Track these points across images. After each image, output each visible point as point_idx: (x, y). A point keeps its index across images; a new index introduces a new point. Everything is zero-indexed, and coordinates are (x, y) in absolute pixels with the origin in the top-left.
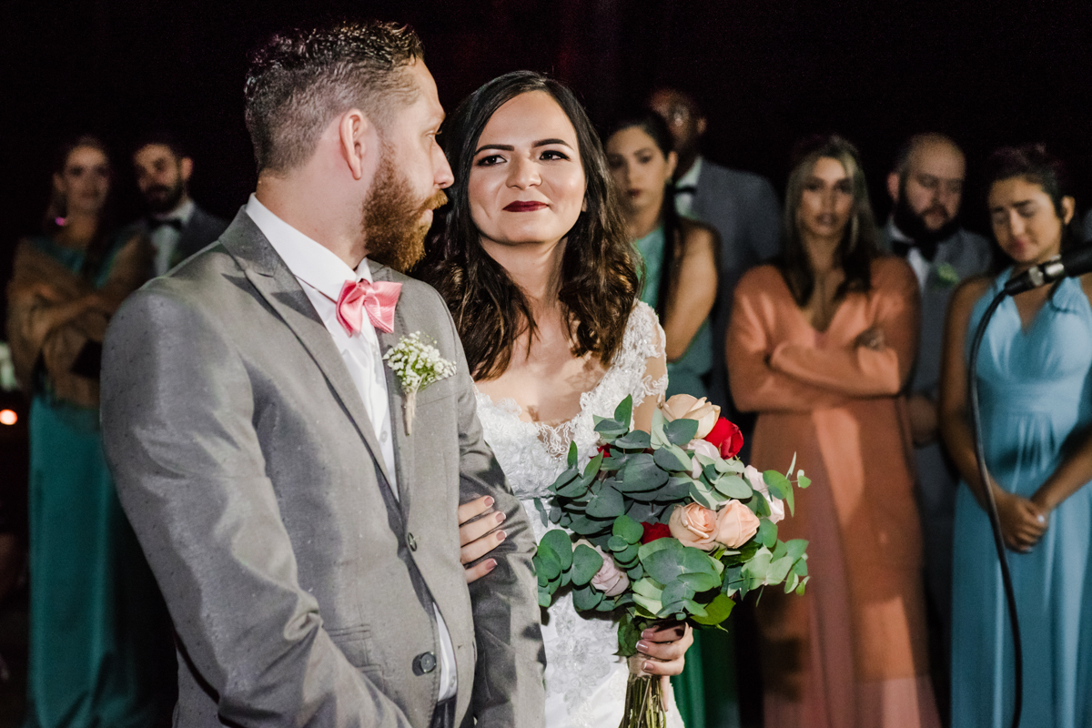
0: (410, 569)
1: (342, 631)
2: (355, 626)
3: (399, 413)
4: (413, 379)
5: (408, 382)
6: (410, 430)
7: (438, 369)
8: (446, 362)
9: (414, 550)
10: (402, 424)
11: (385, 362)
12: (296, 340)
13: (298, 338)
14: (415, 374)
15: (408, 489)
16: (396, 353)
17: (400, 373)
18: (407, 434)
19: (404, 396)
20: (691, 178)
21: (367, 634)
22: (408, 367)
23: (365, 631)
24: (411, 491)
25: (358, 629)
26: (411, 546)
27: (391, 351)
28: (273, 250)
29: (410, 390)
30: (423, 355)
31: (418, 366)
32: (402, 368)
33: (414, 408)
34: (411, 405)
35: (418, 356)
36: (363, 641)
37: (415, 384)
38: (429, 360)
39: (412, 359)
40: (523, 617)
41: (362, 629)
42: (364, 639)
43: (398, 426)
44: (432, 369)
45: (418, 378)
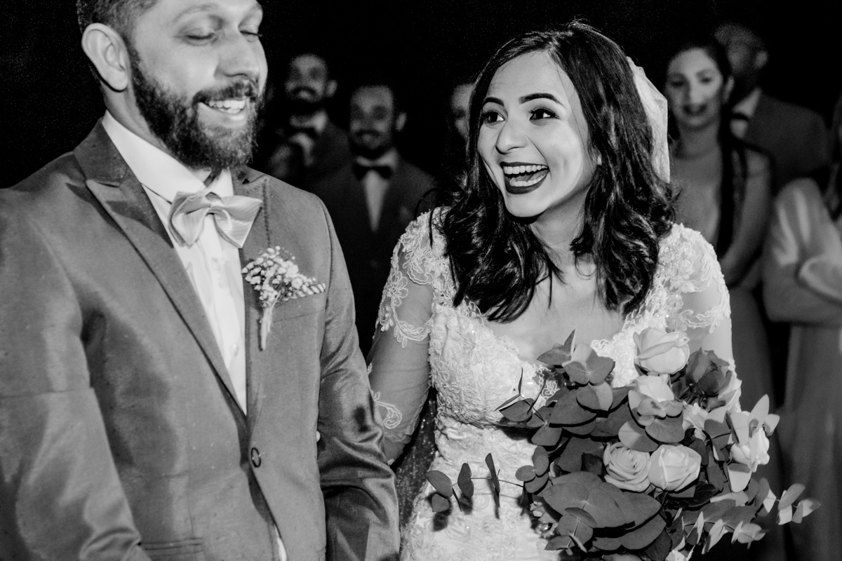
0: (250, 484)
1: (172, 545)
2: (186, 539)
3: (254, 328)
4: (270, 294)
5: (265, 297)
6: (264, 345)
7: (296, 284)
8: (305, 278)
9: (256, 466)
10: (257, 339)
11: (244, 275)
12: (134, 251)
13: (136, 249)
14: (271, 289)
15: (255, 404)
16: (256, 266)
17: (258, 288)
18: (261, 349)
19: (261, 309)
20: (747, 107)
21: (199, 548)
22: (266, 282)
23: (196, 545)
24: (259, 406)
25: (189, 542)
26: (253, 462)
27: (250, 265)
28: (123, 160)
29: (267, 304)
30: (281, 271)
31: (275, 281)
32: (259, 282)
33: (270, 323)
34: (267, 321)
35: (276, 271)
36: (194, 555)
37: (272, 299)
38: (287, 276)
39: (269, 274)
40: (381, 539)
41: (193, 542)
42: (195, 552)
43: (252, 340)
44: (290, 284)
45: (276, 293)
